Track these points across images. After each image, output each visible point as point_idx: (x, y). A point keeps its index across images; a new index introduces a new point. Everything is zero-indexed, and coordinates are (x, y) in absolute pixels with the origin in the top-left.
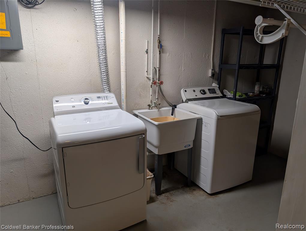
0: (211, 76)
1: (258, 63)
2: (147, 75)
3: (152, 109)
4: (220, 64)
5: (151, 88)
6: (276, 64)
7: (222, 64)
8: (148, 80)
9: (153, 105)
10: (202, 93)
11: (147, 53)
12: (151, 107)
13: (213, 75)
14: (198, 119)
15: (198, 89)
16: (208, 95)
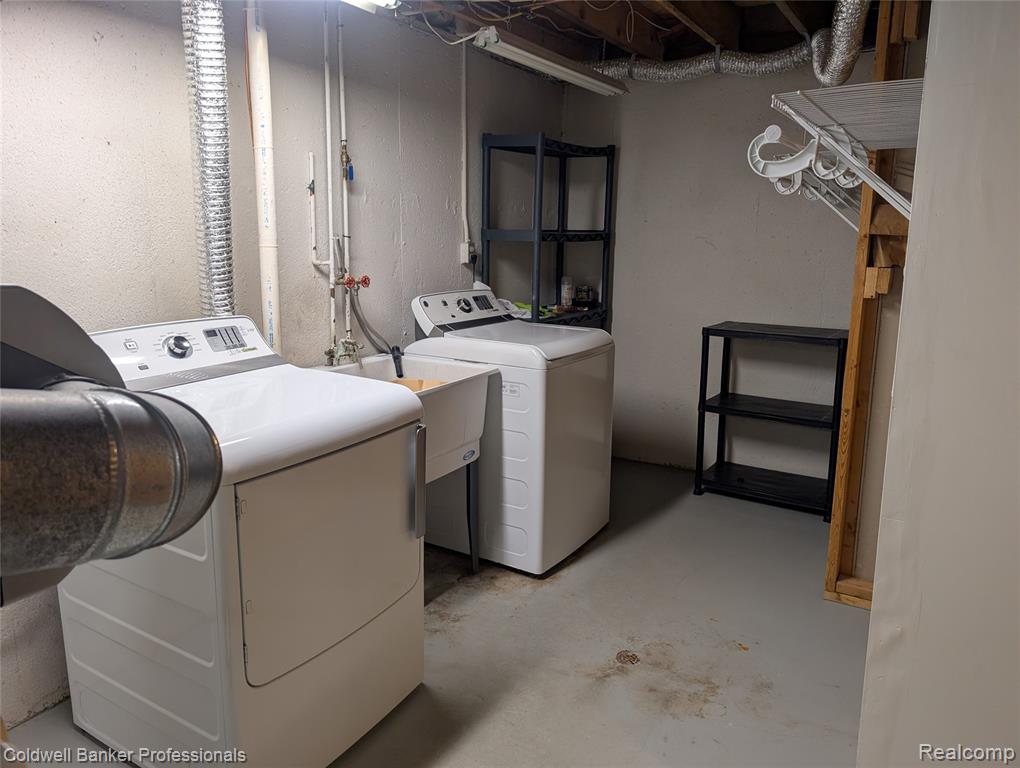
0: (467, 261)
1: (556, 228)
2: (317, 259)
3: (339, 365)
4: (485, 228)
5: (332, 299)
6: (602, 229)
7: (489, 228)
8: (317, 275)
9: (341, 351)
10: (463, 309)
11: (312, 190)
12: (337, 356)
13: (473, 258)
14: (490, 377)
15: (452, 298)
16: (478, 314)
